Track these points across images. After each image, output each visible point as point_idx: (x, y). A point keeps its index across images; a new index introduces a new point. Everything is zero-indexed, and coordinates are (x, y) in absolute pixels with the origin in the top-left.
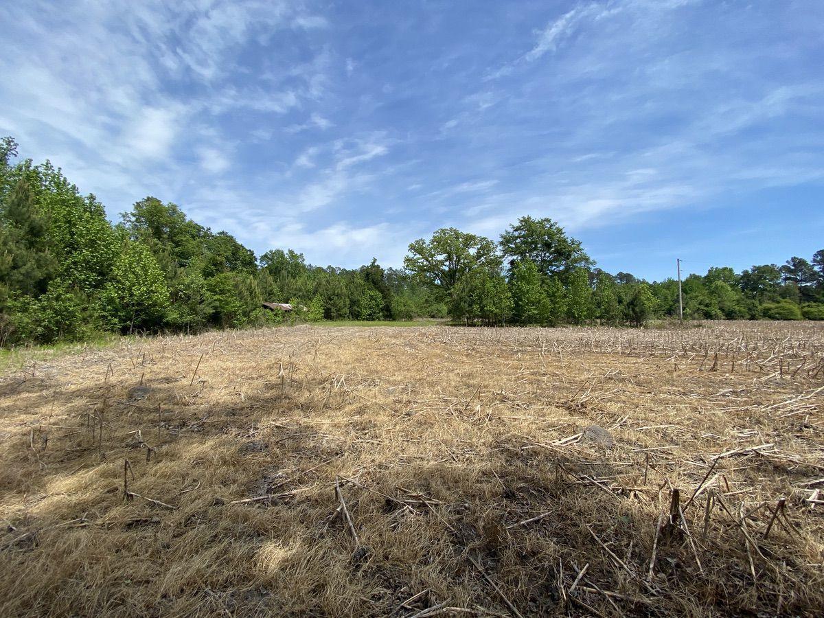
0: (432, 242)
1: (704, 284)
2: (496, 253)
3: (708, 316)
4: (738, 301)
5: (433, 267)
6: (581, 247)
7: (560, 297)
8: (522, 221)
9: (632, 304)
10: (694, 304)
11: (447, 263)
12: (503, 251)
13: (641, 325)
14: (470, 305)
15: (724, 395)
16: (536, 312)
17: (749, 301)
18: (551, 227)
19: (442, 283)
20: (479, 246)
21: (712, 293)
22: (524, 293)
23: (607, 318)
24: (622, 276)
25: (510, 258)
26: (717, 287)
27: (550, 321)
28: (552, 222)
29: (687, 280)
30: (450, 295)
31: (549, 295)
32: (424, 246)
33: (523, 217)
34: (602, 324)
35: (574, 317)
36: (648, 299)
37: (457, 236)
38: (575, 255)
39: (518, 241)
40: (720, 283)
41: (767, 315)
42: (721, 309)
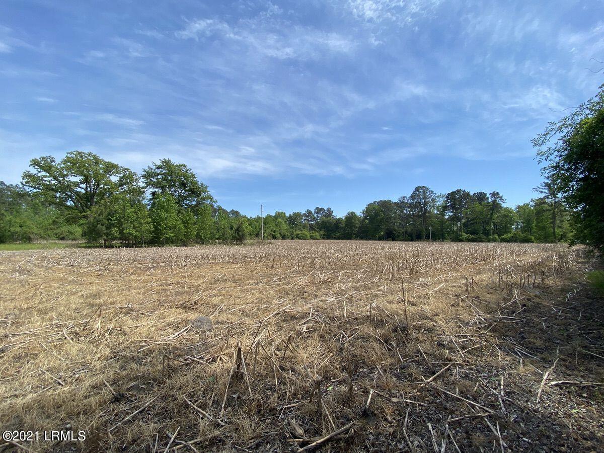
0: (65, 162)
1: (273, 220)
2: (139, 184)
3: (274, 237)
4: (287, 229)
5: (65, 188)
6: (208, 190)
7: (191, 224)
8: (163, 162)
9: (238, 230)
10: (268, 231)
11: (84, 186)
12: (146, 183)
13: (242, 243)
14: (108, 228)
15: (275, 281)
16: (172, 235)
17: (291, 230)
18: (186, 171)
19: (76, 206)
20: (122, 175)
21: (276, 225)
22: (162, 220)
23: (223, 239)
24: (233, 212)
25: (152, 190)
26: (279, 222)
27: (184, 242)
28: (188, 168)
29: (266, 217)
30: (86, 217)
31: (183, 222)
32: (53, 164)
33: (164, 159)
34: (219, 243)
35: (201, 239)
36: (247, 227)
37: (97, 161)
38: (203, 195)
39: (160, 177)
40: (280, 220)
41: (298, 237)
42: (280, 234)
